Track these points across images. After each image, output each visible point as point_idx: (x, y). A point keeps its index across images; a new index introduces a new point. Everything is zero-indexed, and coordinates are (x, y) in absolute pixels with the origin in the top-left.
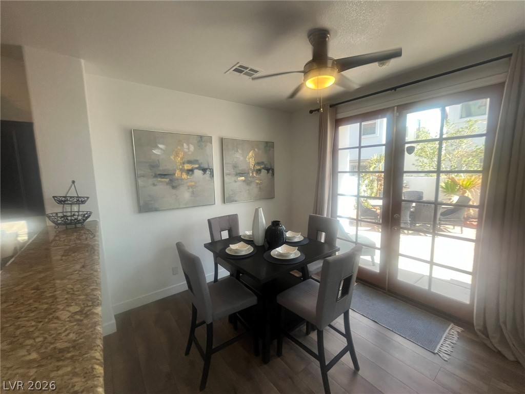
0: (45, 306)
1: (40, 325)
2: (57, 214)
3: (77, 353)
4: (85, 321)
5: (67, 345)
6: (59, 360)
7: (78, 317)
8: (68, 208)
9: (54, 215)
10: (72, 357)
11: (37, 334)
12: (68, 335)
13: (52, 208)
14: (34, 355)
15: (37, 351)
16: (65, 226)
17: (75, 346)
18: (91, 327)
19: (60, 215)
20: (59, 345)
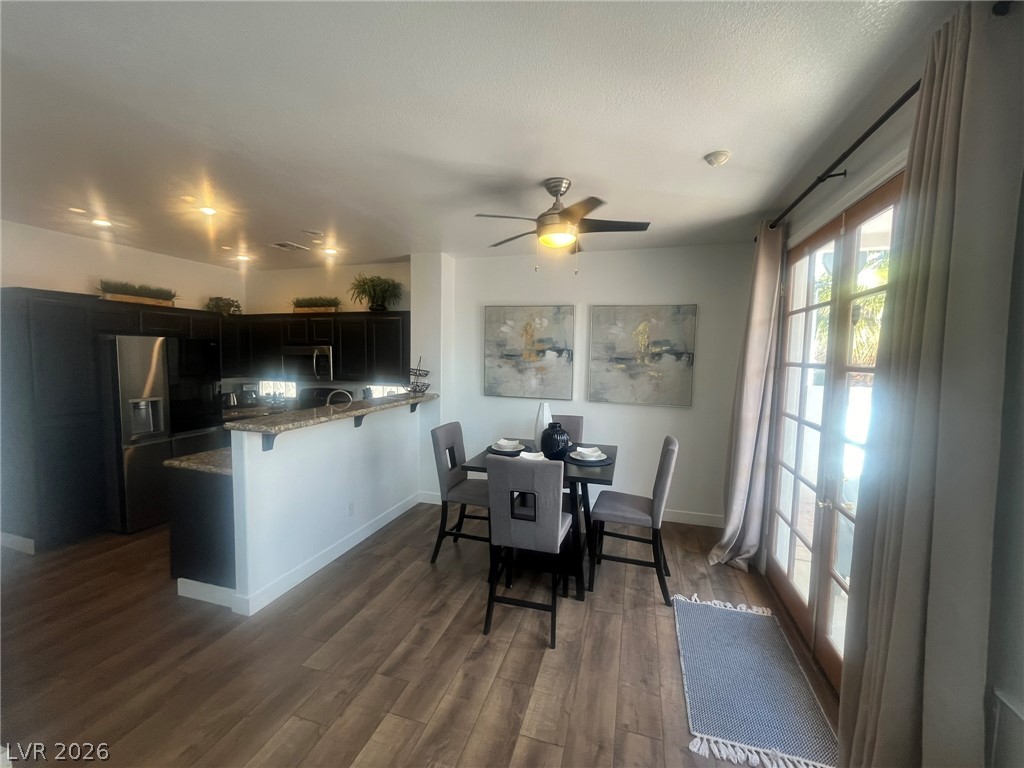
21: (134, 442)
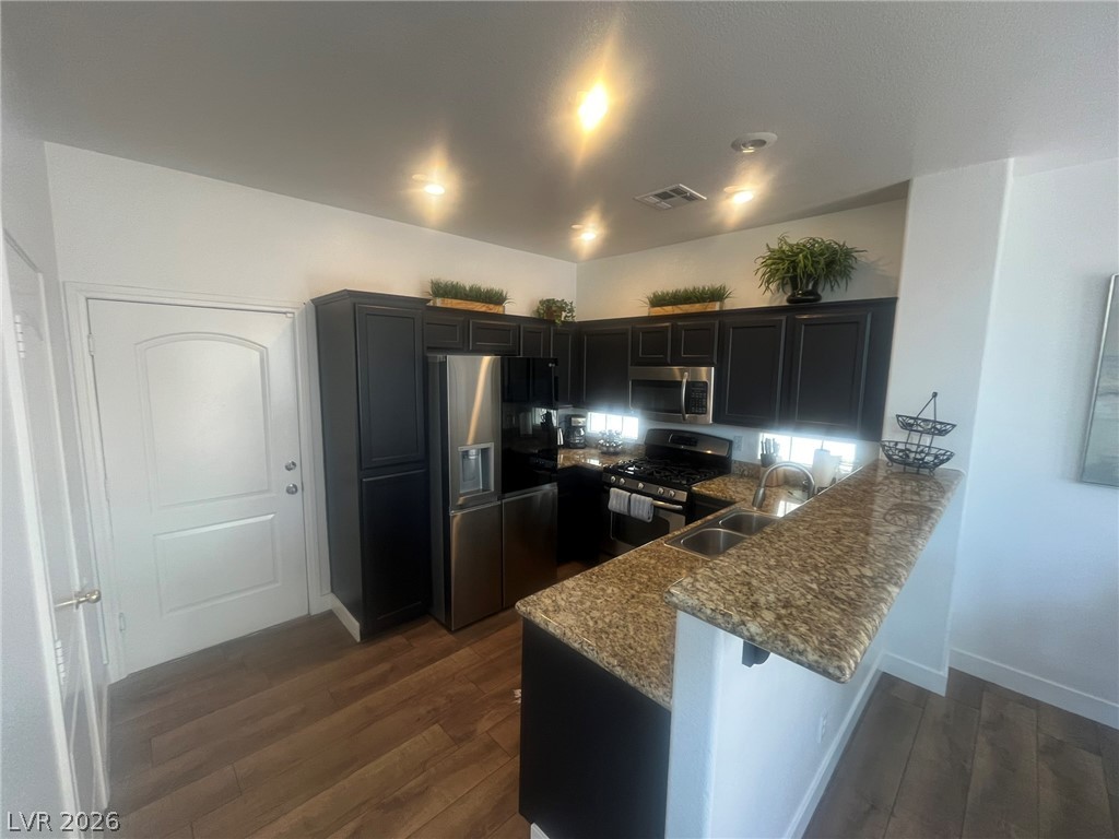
0: (839, 553)
1: (828, 566)
2: (897, 443)
3: (850, 610)
4: (872, 590)
5: (843, 597)
6: (832, 603)
7: (866, 582)
8: (915, 438)
9: (892, 444)
10: (843, 610)
11: (822, 571)
12: (849, 590)
13: (892, 433)
14: (814, 586)
15: (819, 585)
16: (902, 466)
17: (851, 602)
18: (875, 599)
19: (900, 446)
20: (837, 592)
21: (462, 507)
